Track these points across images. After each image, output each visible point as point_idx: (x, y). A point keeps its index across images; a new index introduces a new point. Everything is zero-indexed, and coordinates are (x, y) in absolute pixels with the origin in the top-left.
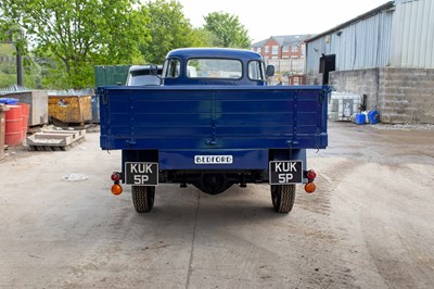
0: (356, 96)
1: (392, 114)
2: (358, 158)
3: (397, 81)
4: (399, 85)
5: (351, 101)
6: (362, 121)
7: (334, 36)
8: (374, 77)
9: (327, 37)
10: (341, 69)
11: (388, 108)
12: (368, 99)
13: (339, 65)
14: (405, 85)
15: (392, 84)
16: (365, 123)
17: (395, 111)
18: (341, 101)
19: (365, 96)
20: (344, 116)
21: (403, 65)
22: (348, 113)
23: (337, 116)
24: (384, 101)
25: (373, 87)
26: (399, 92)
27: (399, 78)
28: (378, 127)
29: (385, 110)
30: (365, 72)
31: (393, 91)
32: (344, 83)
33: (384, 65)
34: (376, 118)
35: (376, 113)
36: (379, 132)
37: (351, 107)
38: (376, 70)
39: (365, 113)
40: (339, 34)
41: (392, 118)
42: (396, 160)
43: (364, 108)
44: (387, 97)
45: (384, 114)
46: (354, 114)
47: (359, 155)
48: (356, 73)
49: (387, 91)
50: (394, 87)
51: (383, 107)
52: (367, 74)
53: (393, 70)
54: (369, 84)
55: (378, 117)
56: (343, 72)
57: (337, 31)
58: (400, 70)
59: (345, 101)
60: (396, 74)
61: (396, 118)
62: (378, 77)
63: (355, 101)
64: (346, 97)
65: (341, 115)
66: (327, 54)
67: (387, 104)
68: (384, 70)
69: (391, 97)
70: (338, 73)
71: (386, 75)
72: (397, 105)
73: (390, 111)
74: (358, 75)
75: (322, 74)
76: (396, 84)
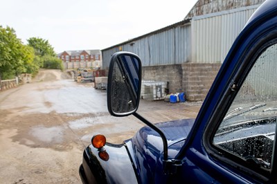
0: (163, 83)
1: (196, 94)
3: (197, 72)
4: (198, 74)
5: (160, 86)
8: (176, 70)
11: (193, 91)
14: (201, 74)
15: (194, 74)
16: (177, 102)
17: (197, 92)
18: (154, 87)
20: (157, 97)
21: (198, 61)
22: (159, 96)
23: (152, 97)
24: (190, 86)
26: (198, 79)
27: (198, 70)
28: (186, 103)
29: (191, 93)
31: (195, 79)
35: (184, 94)
37: (161, 91)
40: (132, 45)
41: (196, 97)
50: (195, 76)
51: (190, 90)
52: (167, 69)
57: (130, 42)
58: (198, 65)
59: (157, 87)
60: (196, 68)
62: (181, 70)
63: (163, 87)
64: (157, 84)
65: (155, 96)
67: (192, 88)
68: (185, 65)
69: (194, 83)
71: (190, 68)
76: (196, 74)
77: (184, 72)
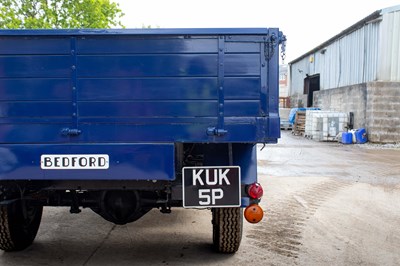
0: (342, 115)
1: (383, 133)
2: (343, 178)
3: (387, 96)
4: (389, 100)
5: (336, 119)
6: (349, 140)
7: (318, 54)
8: (362, 93)
9: (311, 57)
10: (326, 88)
11: (378, 125)
12: (356, 117)
13: (324, 84)
14: (395, 100)
15: (382, 100)
16: (352, 143)
17: (385, 129)
18: (325, 120)
19: (352, 114)
20: (329, 136)
21: (393, 79)
22: (333, 133)
23: (321, 136)
24: (373, 118)
25: (360, 104)
26: (389, 108)
27: (388, 92)
28: (367, 146)
29: (375, 129)
30: (350, 88)
31: (382, 107)
32: (330, 102)
33: (372, 79)
34: (364, 137)
35: (363, 131)
36: (367, 151)
37: (337, 126)
38: (363, 86)
39: (352, 132)
40: (323, 52)
41: (382, 137)
42: (390, 180)
43: (350, 126)
44: (376, 114)
45: (373, 133)
46: (340, 134)
47: (345, 174)
48: (342, 90)
49: (376, 107)
50: (383, 103)
51: (372, 125)
52: (353, 91)
53: (381, 85)
54: (355, 100)
55: (367, 136)
56: (328, 90)
57: (321, 49)
58: (389, 84)
59: (330, 120)
60: (384, 89)
61: (387, 137)
62: (365, 93)
63: (341, 120)
64: (331, 115)
65: (325, 134)
66: (311, 74)
67: (377, 122)
68: (371, 84)
69: (381, 114)
70: (323, 91)
71: (374, 89)
72: (387, 122)
73: (380, 129)
74: (343, 92)
75: (306, 96)
76: (385, 99)
77: (368, 96)
